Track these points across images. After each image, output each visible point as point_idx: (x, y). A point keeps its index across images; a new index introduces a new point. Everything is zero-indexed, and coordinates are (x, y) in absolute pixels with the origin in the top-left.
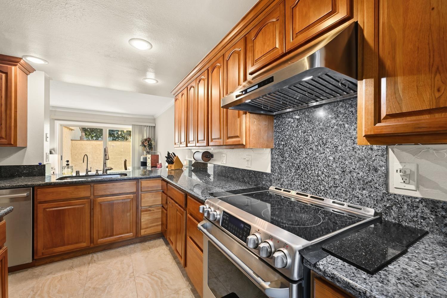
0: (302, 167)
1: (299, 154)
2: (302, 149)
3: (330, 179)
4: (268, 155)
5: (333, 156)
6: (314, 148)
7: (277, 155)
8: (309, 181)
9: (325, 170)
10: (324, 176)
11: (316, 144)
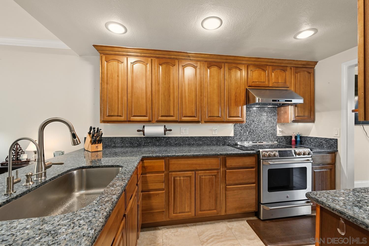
0: (252, 131)
1: (250, 126)
2: (252, 124)
3: (262, 134)
4: (231, 127)
5: (263, 126)
6: (257, 123)
7: (239, 126)
8: (254, 137)
9: (261, 132)
10: (260, 134)
11: (257, 122)
